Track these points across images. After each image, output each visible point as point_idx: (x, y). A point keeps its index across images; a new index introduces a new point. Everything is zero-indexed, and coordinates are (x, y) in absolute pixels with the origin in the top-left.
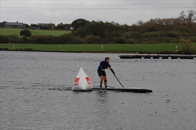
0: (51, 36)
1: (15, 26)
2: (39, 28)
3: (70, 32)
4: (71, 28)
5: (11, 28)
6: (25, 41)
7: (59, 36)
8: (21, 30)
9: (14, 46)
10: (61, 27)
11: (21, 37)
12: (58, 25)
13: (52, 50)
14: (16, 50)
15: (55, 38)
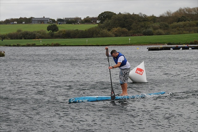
0: (77, 30)
1: (42, 21)
2: (65, 23)
3: (97, 25)
4: (98, 22)
5: (38, 23)
6: (52, 36)
7: (86, 30)
8: (48, 25)
9: (41, 41)
10: (88, 21)
11: (48, 32)
12: (85, 19)
13: (79, 45)
14: (44, 46)
15: (82, 32)
